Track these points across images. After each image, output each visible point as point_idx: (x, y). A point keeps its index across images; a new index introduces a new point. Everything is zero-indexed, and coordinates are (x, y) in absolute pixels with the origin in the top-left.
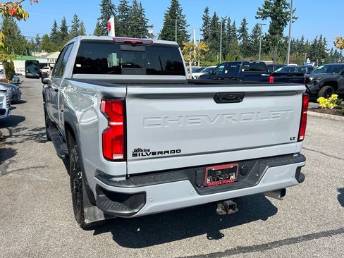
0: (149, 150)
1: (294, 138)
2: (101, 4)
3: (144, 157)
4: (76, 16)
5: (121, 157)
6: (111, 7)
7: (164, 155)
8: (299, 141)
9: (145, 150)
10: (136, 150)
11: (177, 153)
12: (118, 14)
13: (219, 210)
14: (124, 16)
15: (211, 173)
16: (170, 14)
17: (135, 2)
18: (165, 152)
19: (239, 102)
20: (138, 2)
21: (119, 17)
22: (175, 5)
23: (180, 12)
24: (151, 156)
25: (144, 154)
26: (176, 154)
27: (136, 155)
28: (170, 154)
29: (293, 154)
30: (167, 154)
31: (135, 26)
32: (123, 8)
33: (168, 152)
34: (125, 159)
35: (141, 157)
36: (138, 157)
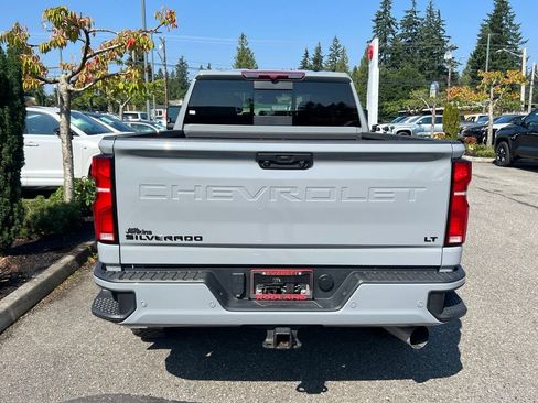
0: (150, 233)
1: (434, 239)
2: (375, 18)
3: (143, 242)
4: (336, 40)
5: (110, 237)
6: (390, 23)
7: (174, 242)
8: (447, 244)
9: (144, 232)
10: (130, 231)
11: (196, 241)
12: (400, 32)
13: (269, 340)
14: (410, 35)
15: (259, 279)
16: (491, 25)
17: (430, 11)
18: (175, 238)
19: (303, 168)
20: (435, 10)
21: (402, 36)
22: (502, 8)
23: (510, 21)
24: (154, 241)
25: (144, 236)
26: (194, 242)
27: (132, 238)
28: (184, 242)
29: (438, 268)
30: (179, 241)
31: (426, 50)
32: (410, 22)
33: (181, 238)
34: (116, 241)
35: (139, 241)
36: (134, 241)
